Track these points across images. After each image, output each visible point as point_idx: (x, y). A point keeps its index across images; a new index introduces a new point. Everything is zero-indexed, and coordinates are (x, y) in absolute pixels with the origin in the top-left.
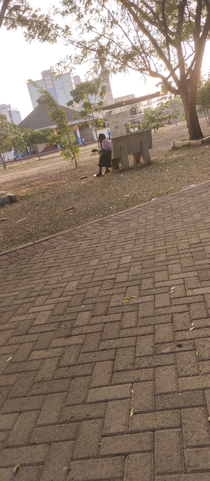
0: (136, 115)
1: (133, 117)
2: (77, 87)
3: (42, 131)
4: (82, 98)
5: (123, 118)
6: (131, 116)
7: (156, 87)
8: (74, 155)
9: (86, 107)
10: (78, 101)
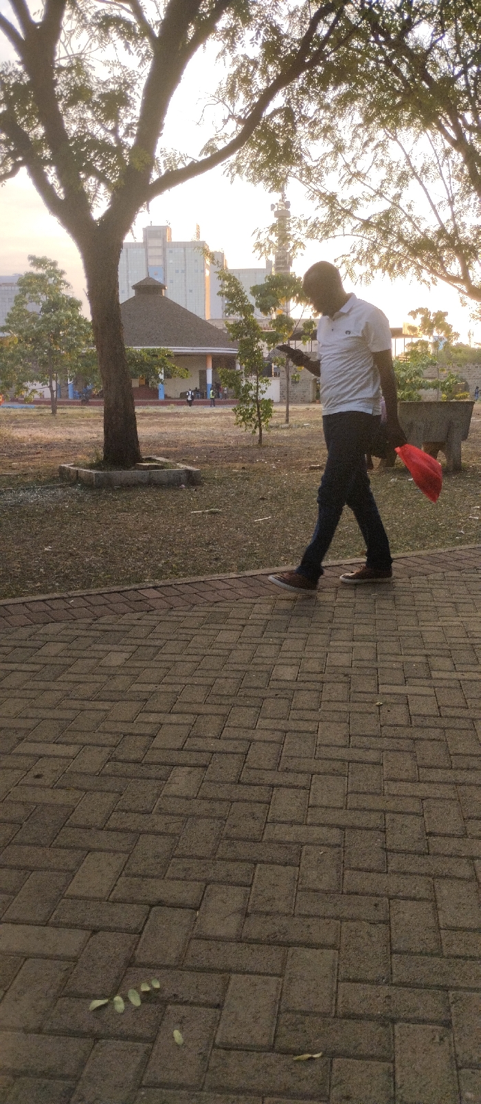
2: (269, 279)
3: (148, 352)
4: (276, 304)
7: (411, 317)
8: (259, 419)
9: (281, 325)
10: (265, 310)
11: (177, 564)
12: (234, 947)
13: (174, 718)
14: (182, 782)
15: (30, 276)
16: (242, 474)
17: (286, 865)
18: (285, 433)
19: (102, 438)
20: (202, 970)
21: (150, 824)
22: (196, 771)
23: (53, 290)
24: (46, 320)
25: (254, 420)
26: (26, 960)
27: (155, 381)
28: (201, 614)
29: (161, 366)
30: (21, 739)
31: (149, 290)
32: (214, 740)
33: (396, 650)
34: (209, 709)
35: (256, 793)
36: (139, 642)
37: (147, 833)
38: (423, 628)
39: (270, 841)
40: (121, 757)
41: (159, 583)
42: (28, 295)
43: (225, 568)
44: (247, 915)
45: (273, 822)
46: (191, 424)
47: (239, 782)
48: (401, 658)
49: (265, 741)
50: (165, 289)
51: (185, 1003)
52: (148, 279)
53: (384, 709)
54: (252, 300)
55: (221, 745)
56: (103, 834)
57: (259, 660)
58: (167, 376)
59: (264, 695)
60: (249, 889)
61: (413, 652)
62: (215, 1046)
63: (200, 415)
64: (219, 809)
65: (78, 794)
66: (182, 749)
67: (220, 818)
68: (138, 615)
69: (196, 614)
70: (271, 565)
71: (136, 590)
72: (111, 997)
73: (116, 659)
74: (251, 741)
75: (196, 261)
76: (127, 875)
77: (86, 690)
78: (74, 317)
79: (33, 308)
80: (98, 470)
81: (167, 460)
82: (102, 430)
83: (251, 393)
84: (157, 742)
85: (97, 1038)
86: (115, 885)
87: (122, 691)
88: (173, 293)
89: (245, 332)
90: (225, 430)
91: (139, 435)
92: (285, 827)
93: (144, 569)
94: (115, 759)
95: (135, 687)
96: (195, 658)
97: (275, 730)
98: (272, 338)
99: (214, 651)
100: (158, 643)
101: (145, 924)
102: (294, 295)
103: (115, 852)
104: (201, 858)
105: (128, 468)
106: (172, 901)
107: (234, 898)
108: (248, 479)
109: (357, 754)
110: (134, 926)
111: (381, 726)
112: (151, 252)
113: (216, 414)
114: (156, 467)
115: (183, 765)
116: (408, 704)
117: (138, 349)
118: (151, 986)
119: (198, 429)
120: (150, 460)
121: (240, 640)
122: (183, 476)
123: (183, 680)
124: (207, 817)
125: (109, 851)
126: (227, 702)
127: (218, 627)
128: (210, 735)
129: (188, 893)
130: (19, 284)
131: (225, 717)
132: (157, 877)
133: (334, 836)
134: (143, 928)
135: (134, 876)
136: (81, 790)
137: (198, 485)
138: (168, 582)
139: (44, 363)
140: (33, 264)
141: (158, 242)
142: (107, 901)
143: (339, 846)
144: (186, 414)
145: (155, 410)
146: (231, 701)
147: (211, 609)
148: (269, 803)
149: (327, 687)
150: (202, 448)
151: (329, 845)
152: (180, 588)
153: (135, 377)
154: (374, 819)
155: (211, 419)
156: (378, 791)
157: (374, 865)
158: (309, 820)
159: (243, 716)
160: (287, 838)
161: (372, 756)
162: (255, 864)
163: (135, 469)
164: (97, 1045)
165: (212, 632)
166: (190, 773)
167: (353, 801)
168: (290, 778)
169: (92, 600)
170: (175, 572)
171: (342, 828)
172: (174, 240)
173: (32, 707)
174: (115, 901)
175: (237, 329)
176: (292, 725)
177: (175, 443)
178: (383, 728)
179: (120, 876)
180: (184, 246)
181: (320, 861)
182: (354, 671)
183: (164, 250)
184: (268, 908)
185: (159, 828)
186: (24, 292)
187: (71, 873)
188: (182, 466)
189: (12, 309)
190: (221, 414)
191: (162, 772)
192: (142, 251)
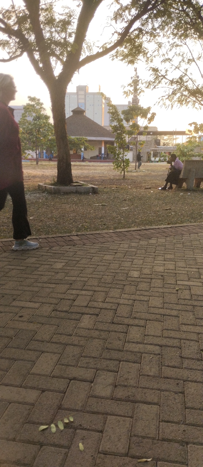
0: (159, 147)
1: (156, 147)
2: (130, 108)
3: (77, 139)
4: (132, 118)
5: (148, 146)
6: (155, 146)
7: (189, 126)
8: (124, 167)
9: (134, 128)
10: (128, 121)
11: (87, 226)
12: (110, 402)
13: (84, 292)
14: (86, 322)
15: (28, 105)
16: (116, 190)
17: (134, 363)
18: (135, 174)
19: (56, 175)
20: (94, 413)
21: (72, 341)
22: (93, 317)
23: (38, 111)
24: (35, 124)
25: (122, 167)
26: (10, 403)
27: (80, 151)
28: (97, 247)
29: (83, 145)
30: (14, 300)
31: (78, 113)
32: (102, 303)
33: (185, 266)
34: (100, 289)
35: (120, 328)
36: (70, 258)
37: (70, 344)
38: (197, 256)
39: (127, 351)
40: (59, 309)
41: (79, 233)
42: (27, 113)
43: (108, 228)
44: (116, 386)
45: (129, 342)
46: (94, 170)
47: (113, 323)
48: (187, 269)
49: (125, 304)
50: (85, 112)
51: (85, 429)
52: (78, 108)
53: (179, 292)
54: (122, 117)
55: (105, 305)
56: (49, 344)
57: (123, 268)
58: (85, 149)
59: (125, 284)
60: (116, 374)
61: (192, 266)
62: (99, 452)
63: (99, 166)
64: (104, 335)
65: (39, 325)
66: (87, 307)
67: (104, 339)
68: (69, 247)
69: (95, 247)
70: (129, 228)
71: (69, 236)
72: (49, 424)
73: (59, 266)
74: (118, 304)
75: (99, 101)
76: (60, 364)
77: (45, 279)
78: (47, 123)
79: (30, 119)
80: (54, 186)
81: (84, 183)
82: (57, 171)
83: (121, 156)
84: (76, 303)
85: (42, 445)
86: (54, 369)
87: (61, 280)
88: (89, 114)
89: (119, 130)
90: (109, 172)
91: (72, 173)
92: (134, 345)
93: (72, 228)
94: (56, 310)
95: (66, 278)
96: (94, 266)
97: (130, 299)
98: (130, 133)
99: (103, 263)
100: (77, 259)
101: (67, 389)
102: (140, 114)
103: (55, 353)
104: (94, 358)
105: (67, 185)
106: (80, 378)
107: (110, 378)
108: (118, 192)
109: (168, 312)
110: (62, 389)
111: (178, 299)
112: (79, 97)
113: (105, 166)
114: (79, 186)
115: (87, 314)
116: (190, 290)
117: (73, 137)
118: (69, 419)
119: (97, 172)
120: (77, 182)
121: (114, 259)
122: (91, 190)
123: (89, 276)
124: (98, 339)
125: (51, 353)
126: (108, 286)
127: (105, 253)
128: (100, 300)
129: (88, 374)
130: (24, 108)
131: (107, 293)
132: (74, 366)
133: (157, 349)
134: (66, 391)
135: (63, 365)
136: (40, 323)
137: (97, 193)
138: (83, 233)
139: (34, 142)
140: (30, 100)
141: (83, 93)
142: (50, 376)
143: (159, 354)
144: (93, 166)
145: (80, 164)
146: (109, 286)
147: (102, 245)
148: (127, 333)
149: (153, 281)
150: (99, 179)
151: (155, 354)
152: (88, 236)
153: (71, 150)
154: (176, 343)
155: (103, 168)
156: (177, 329)
157: (176, 364)
158: (145, 342)
159: (115, 293)
160: (135, 350)
161: (174, 313)
162: (120, 362)
163: (70, 186)
164: (42, 449)
165: (102, 255)
166: (90, 318)
167: (166, 333)
168: (136, 322)
169: (49, 240)
170: (86, 229)
171: (161, 346)
172: (89, 92)
173: (20, 285)
174: (53, 377)
175: (115, 128)
176: (137, 297)
177: (87, 177)
178: (179, 300)
179: (56, 365)
180: (94, 94)
181: (150, 361)
182: (166, 274)
183: (85, 96)
184: (126, 384)
185: (76, 343)
186: (26, 112)
187: (34, 362)
188: (91, 186)
189: (21, 119)
190: (107, 166)
191: (78, 316)
192: (76, 96)
